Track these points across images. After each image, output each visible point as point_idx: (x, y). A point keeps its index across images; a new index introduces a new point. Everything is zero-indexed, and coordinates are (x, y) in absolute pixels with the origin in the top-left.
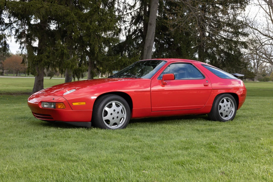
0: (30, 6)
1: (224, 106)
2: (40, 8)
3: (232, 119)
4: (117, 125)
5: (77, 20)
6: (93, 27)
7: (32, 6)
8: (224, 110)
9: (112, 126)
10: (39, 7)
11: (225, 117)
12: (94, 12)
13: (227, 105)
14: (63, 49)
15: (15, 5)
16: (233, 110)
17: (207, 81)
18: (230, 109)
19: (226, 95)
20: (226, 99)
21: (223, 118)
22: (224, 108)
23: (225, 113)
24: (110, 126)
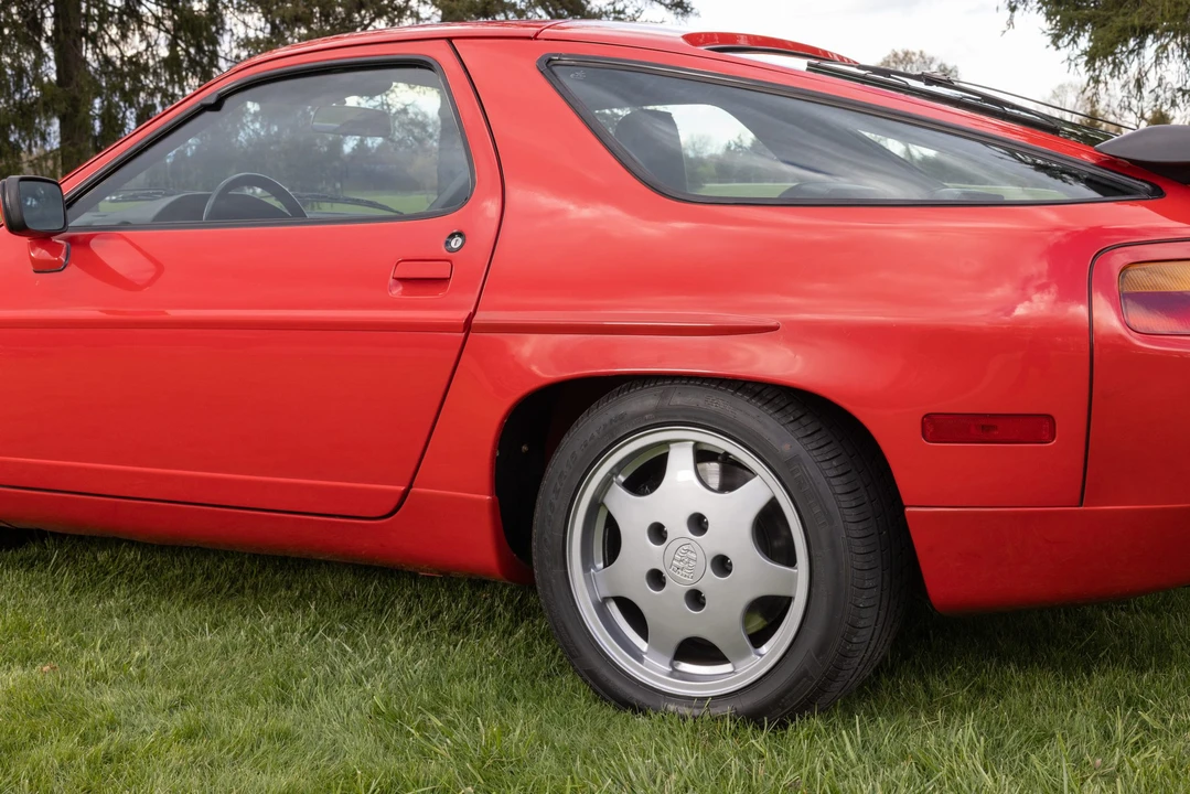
1: (657, 532)
8: (654, 577)
11: (679, 658)
13: (699, 524)
17: (452, 236)
18: (755, 574)
19: (680, 399)
20: (697, 444)
21: (652, 669)
22: (655, 556)
23: (667, 613)
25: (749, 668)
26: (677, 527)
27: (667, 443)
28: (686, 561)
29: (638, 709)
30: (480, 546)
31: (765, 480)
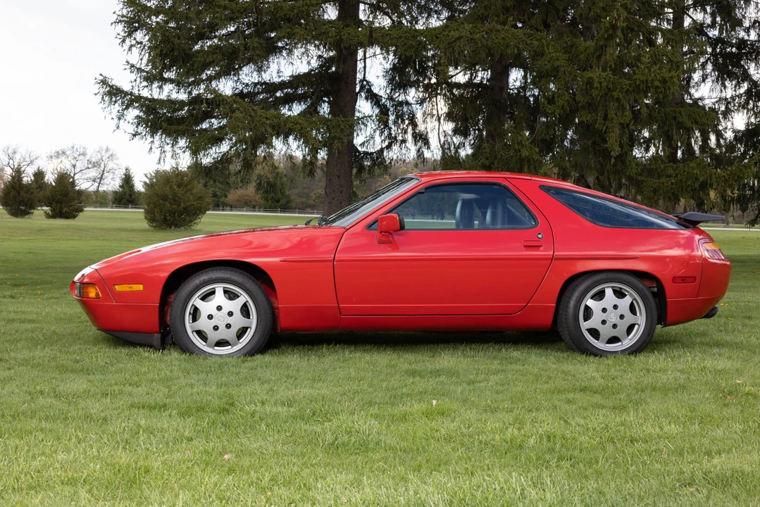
0: (434, 37)
1: (604, 310)
2: (455, 41)
3: (636, 350)
4: (230, 347)
5: (564, 67)
6: (600, 83)
7: (437, 38)
8: (604, 322)
9: (216, 348)
10: (453, 40)
11: (608, 343)
12: (606, 39)
13: (615, 307)
14: (520, 147)
15: (400, 37)
16: (641, 320)
17: (539, 233)
18: (629, 318)
19: (610, 275)
20: (612, 287)
21: (600, 345)
22: (604, 316)
23: (606, 332)
24: (209, 346)
25: (628, 342)
26: (610, 308)
27: (604, 288)
28: (613, 317)
30: (548, 319)
31: (631, 295)
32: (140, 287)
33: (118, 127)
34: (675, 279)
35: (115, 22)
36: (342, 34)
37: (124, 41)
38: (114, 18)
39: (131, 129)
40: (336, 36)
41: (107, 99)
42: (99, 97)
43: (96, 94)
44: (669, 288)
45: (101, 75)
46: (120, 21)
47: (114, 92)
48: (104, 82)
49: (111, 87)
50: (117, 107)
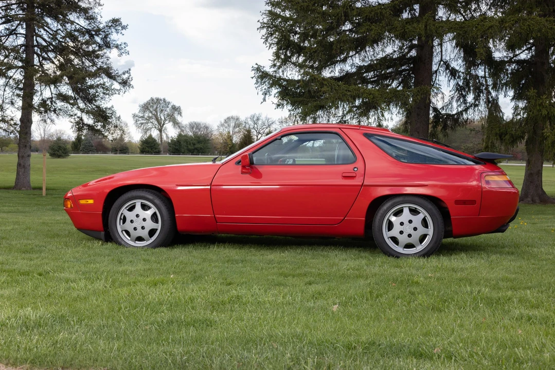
1: (402, 224)
4: (145, 242)
8: (401, 232)
9: (137, 242)
11: (405, 248)
13: (410, 222)
17: (355, 168)
18: (422, 230)
19: (407, 198)
20: (409, 207)
21: (399, 249)
22: (401, 228)
23: (403, 239)
24: (131, 240)
25: (419, 248)
26: (406, 222)
27: (403, 207)
28: (408, 229)
29: (398, 257)
30: (361, 229)
31: (423, 213)
32: (91, 201)
33: (264, 100)
34: (457, 202)
35: (260, 28)
36: (406, 28)
37: (267, 40)
38: (259, 25)
39: (276, 101)
40: (402, 29)
41: (259, 80)
42: (254, 80)
43: (252, 78)
44: (453, 209)
45: (257, 64)
46: (264, 27)
47: (263, 76)
48: (258, 69)
49: (263, 72)
50: (265, 87)
